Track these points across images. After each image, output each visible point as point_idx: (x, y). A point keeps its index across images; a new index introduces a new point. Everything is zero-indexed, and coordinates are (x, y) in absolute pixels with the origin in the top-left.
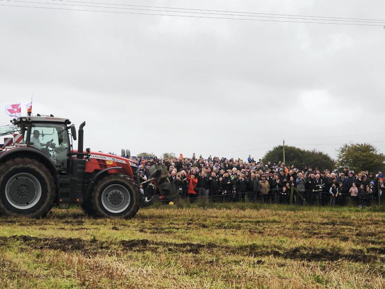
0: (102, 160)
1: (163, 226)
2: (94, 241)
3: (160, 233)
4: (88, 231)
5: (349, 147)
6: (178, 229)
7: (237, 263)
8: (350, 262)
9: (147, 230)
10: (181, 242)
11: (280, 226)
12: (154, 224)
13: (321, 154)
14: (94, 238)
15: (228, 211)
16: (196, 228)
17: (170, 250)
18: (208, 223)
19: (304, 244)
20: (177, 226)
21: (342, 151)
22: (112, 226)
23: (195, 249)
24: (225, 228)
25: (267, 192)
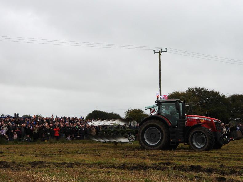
0: (198, 120)
1: (47, 154)
2: (14, 162)
3: (46, 157)
4: (8, 157)
5: (130, 111)
6: (55, 155)
7: (97, 172)
8: (155, 171)
9: (39, 156)
10: (61, 162)
11: (107, 152)
12: (41, 152)
13: (116, 114)
14: (14, 161)
15: (77, 145)
16: (64, 154)
17: (57, 166)
18: (69, 151)
19: (126, 162)
20: (55, 153)
21: (127, 113)
22: (20, 154)
23: (70, 165)
24: (79, 154)
25: (95, 134)
